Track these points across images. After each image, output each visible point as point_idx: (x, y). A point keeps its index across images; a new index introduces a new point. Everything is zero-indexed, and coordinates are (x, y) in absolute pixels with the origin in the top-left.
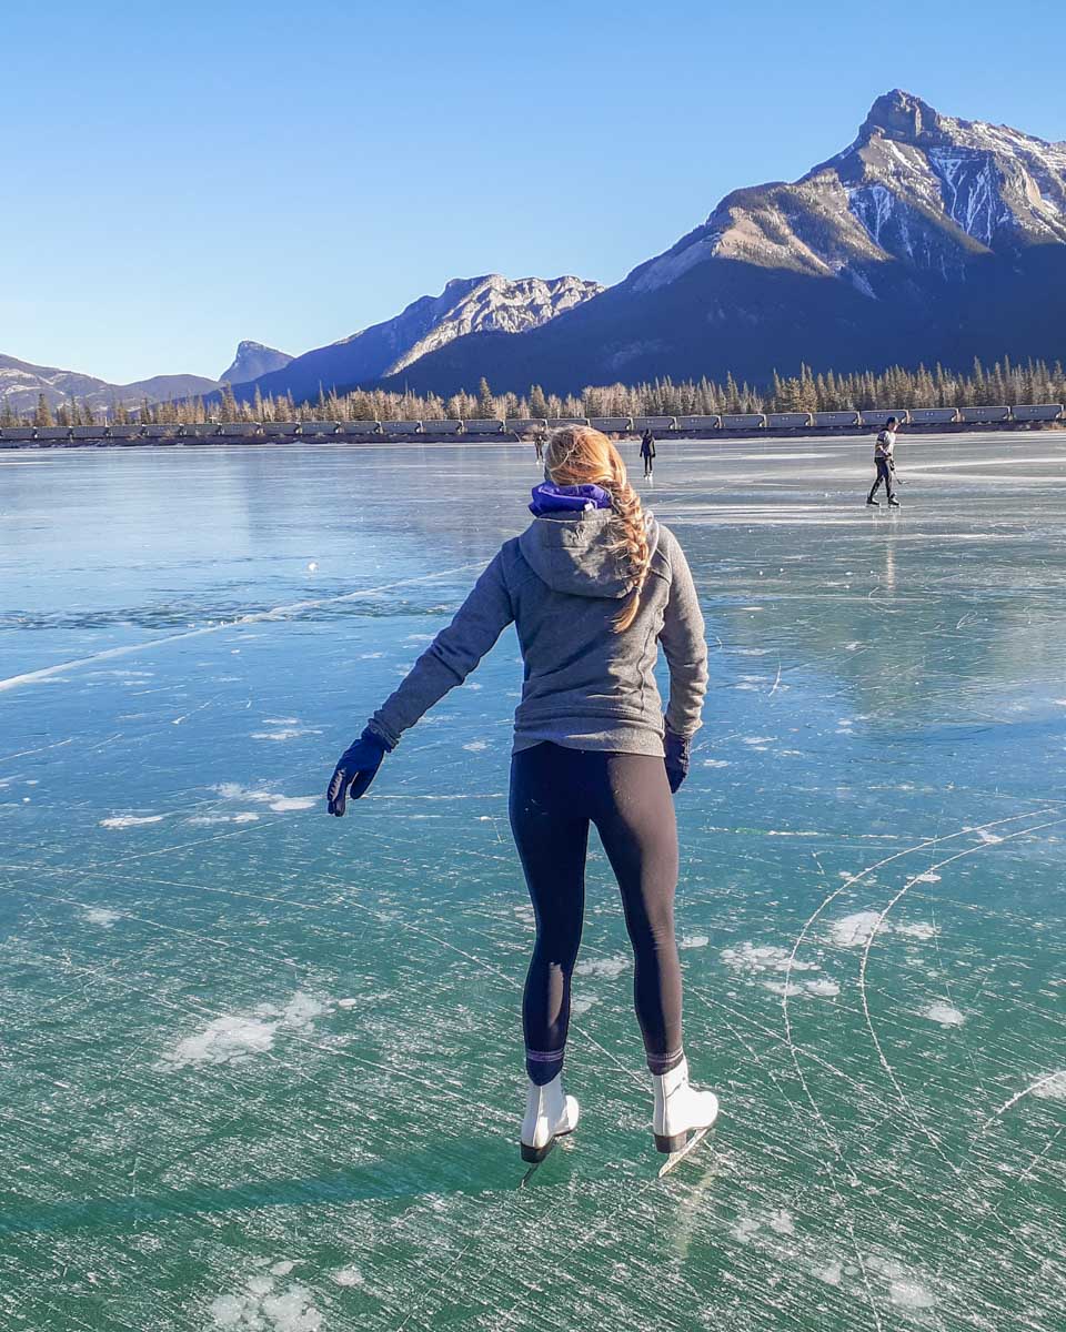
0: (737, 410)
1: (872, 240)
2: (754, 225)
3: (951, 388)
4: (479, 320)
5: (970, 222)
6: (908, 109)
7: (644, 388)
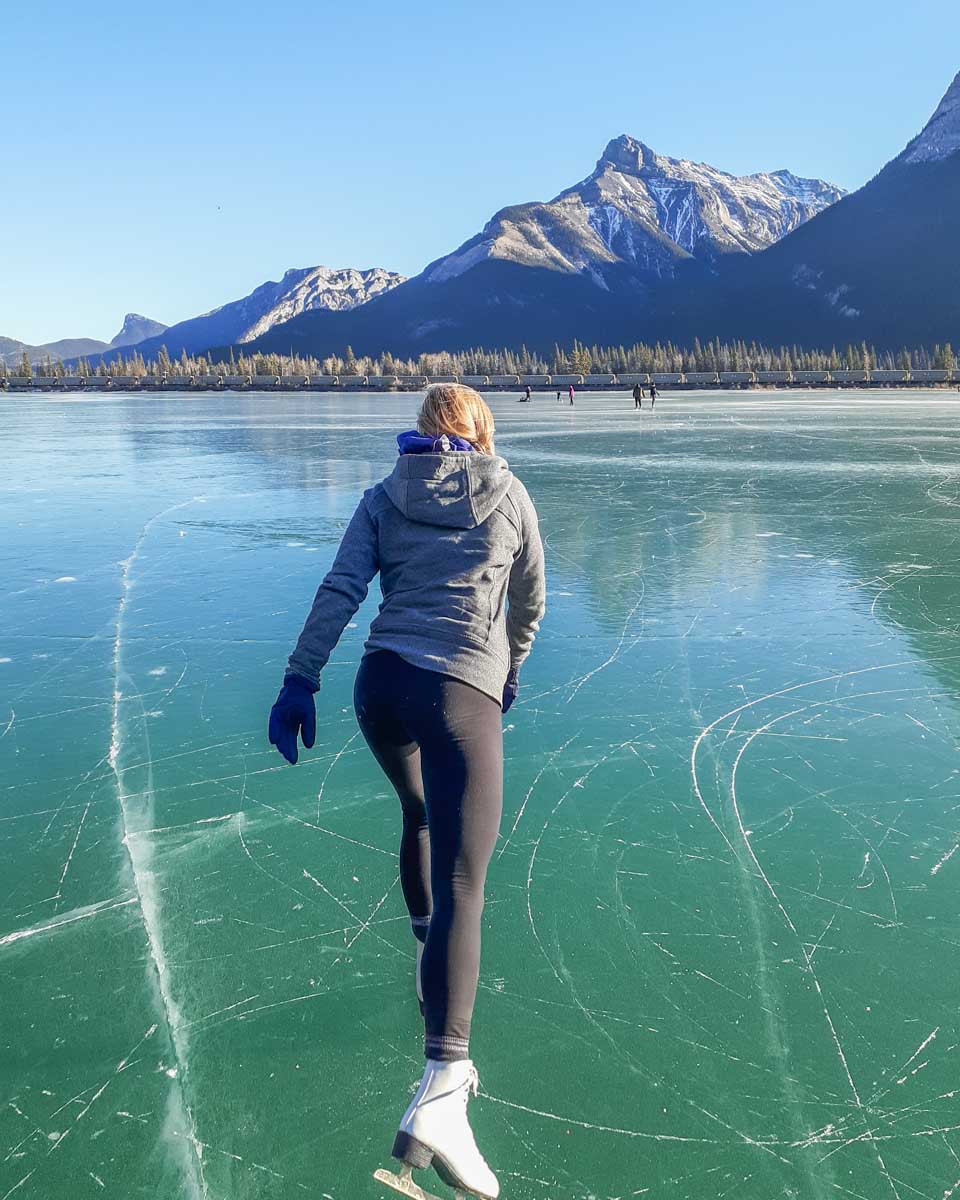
0: (529, 372)
1: (607, 248)
2: (519, 234)
3: (679, 359)
4: (310, 300)
5: (678, 235)
6: (633, 150)
7: (463, 356)
